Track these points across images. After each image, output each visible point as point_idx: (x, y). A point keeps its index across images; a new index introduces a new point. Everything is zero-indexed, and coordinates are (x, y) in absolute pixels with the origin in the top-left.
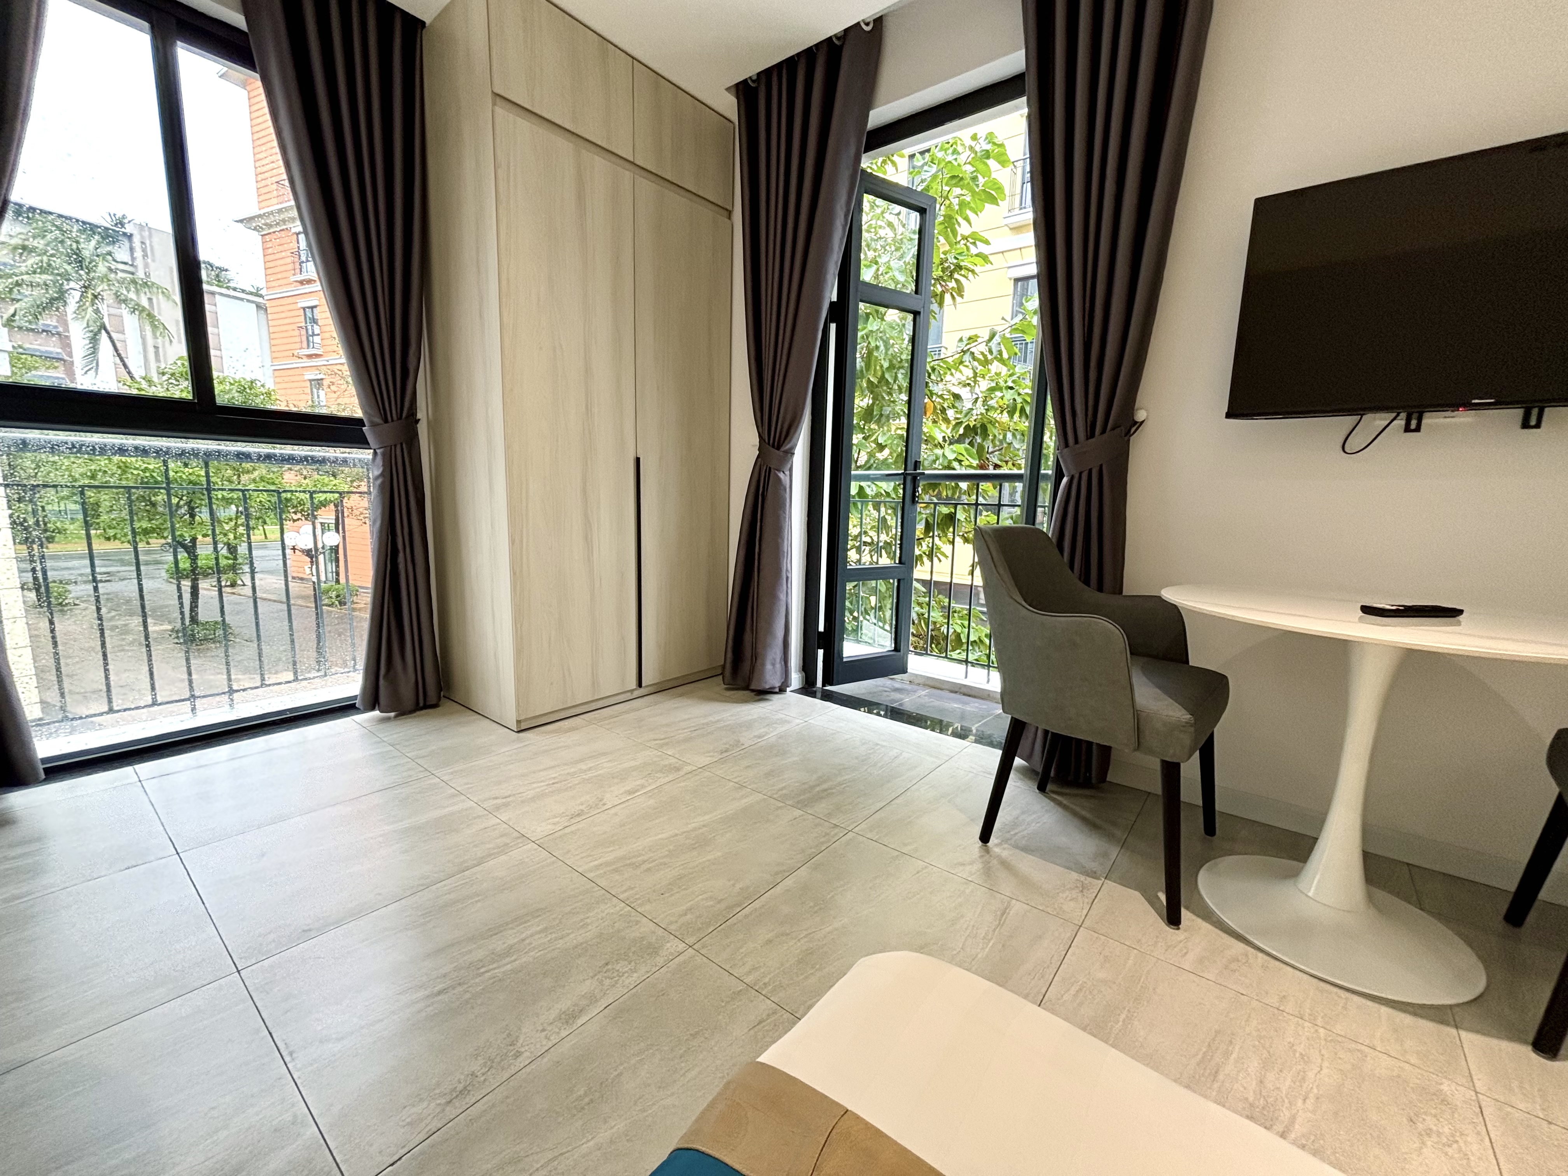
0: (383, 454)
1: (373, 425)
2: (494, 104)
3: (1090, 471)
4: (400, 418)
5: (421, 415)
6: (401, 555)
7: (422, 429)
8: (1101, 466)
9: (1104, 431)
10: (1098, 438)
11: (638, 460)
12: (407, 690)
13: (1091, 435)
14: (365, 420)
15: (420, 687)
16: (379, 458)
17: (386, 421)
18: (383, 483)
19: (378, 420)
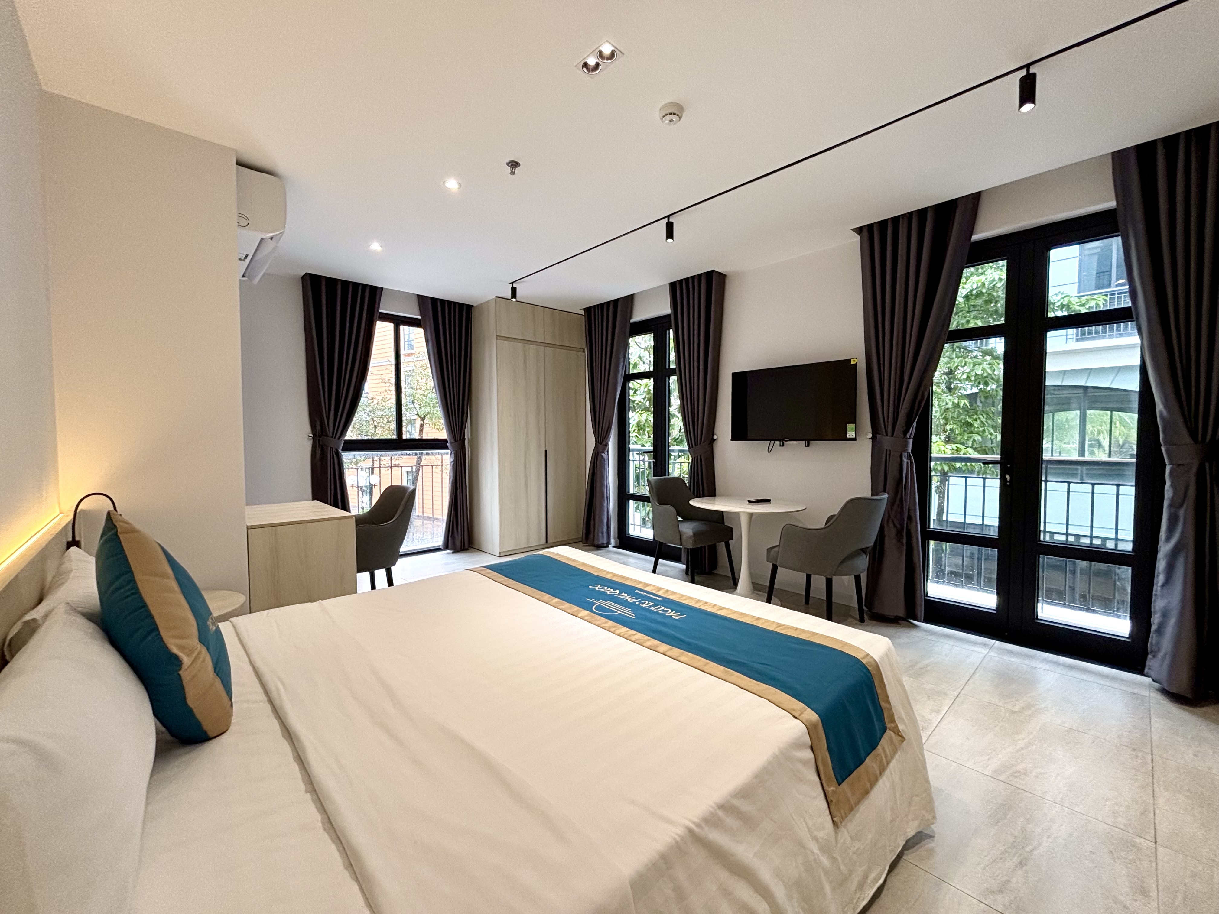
0: (454, 454)
1: (451, 443)
2: (497, 339)
3: (697, 457)
4: (460, 439)
5: (466, 437)
6: (458, 491)
7: (466, 442)
8: (701, 456)
9: (700, 443)
10: (699, 446)
11: (546, 451)
12: (458, 543)
13: (696, 445)
14: (448, 440)
15: (462, 542)
16: (453, 455)
17: (456, 441)
18: (453, 464)
19: (453, 441)
